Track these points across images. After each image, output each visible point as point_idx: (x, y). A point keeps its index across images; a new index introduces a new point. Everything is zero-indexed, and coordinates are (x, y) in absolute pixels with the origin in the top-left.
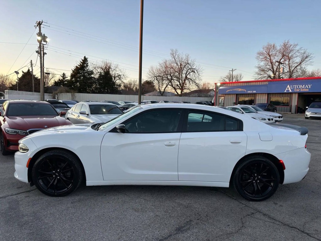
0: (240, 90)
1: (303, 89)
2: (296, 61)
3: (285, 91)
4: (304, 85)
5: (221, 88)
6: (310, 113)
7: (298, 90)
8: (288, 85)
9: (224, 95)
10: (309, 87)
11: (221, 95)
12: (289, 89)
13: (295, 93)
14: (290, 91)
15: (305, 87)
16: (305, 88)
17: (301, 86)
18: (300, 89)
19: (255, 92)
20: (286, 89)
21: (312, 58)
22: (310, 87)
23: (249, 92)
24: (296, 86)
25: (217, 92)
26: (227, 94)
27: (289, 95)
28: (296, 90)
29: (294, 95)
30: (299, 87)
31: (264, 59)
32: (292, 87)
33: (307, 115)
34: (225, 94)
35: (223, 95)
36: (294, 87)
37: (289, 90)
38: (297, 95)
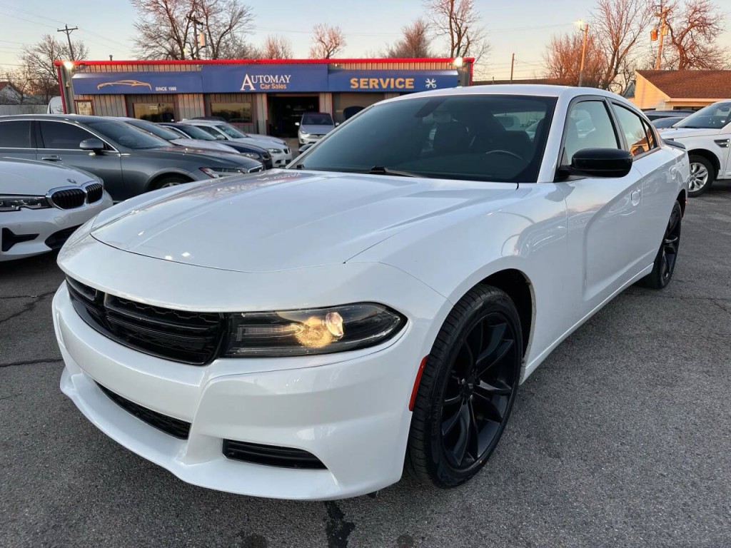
0: (135, 83)
1: (276, 83)
2: (223, 21)
3: (242, 89)
4: (277, 77)
5: (76, 76)
6: (308, 135)
7: (267, 87)
8: (245, 76)
9: (91, 98)
10: (286, 80)
11: (81, 98)
12: (248, 83)
13: (261, 93)
14: (252, 88)
15: (279, 80)
16: (279, 83)
17: (271, 78)
18: (270, 84)
19: (173, 89)
20: (244, 84)
21: (251, 17)
22: (288, 79)
23: (159, 89)
24: (263, 78)
25: (67, 88)
26: (99, 95)
27: (249, 98)
28: (263, 86)
29: (259, 97)
30: (267, 79)
31: (152, 8)
32: (255, 80)
33: (302, 140)
34: (95, 95)
35: (86, 98)
36: (259, 79)
37: (249, 87)
38: (264, 98)
